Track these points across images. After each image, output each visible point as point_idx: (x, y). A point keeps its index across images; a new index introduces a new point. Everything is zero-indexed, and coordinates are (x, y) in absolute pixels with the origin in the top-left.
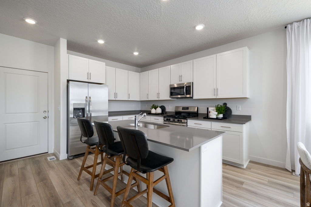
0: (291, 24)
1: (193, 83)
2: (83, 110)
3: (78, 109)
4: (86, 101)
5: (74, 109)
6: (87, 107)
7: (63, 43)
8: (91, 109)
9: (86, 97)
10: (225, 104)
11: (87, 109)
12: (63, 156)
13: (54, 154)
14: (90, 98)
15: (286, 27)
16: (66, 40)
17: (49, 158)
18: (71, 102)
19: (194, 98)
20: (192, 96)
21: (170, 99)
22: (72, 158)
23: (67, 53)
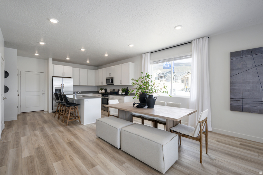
1: (114, 77)
2: (60, 90)
3: (58, 90)
4: (61, 86)
5: (56, 90)
6: (62, 89)
7: (51, 60)
8: (64, 90)
9: (62, 84)
10: (127, 88)
11: (62, 90)
12: (51, 111)
13: (47, 111)
14: (63, 84)
15: (142, 55)
16: (52, 58)
17: (44, 112)
18: (54, 87)
19: (115, 85)
20: (113, 84)
21: (106, 85)
22: (54, 112)
23: (53, 64)
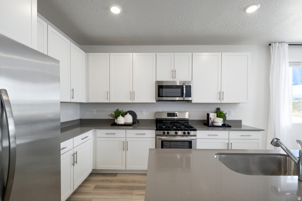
0: (275, 43)
10: (218, 109)
15: (270, 45)
19: (193, 102)
20: (190, 99)
21: (155, 101)
